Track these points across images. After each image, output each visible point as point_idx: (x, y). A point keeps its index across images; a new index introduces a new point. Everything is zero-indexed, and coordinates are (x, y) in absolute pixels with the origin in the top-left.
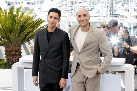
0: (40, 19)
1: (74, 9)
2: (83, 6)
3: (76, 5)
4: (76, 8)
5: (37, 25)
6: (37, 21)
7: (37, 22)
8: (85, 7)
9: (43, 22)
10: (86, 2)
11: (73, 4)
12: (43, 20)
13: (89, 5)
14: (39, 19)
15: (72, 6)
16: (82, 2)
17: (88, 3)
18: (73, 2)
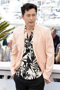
0: (6, 22)
1: (41, 10)
2: (50, 7)
3: (44, 5)
4: (43, 9)
5: (1, 28)
6: (2, 24)
7: (2, 26)
8: (53, 7)
9: (8, 25)
10: (54, 2)
11: (40, 4)
12: (8, 23)
13: (58, 5)
14: (4, 22)
15: (40, 6)
16: (50, 2)
17: (57, 3)
18: (40, 2)
